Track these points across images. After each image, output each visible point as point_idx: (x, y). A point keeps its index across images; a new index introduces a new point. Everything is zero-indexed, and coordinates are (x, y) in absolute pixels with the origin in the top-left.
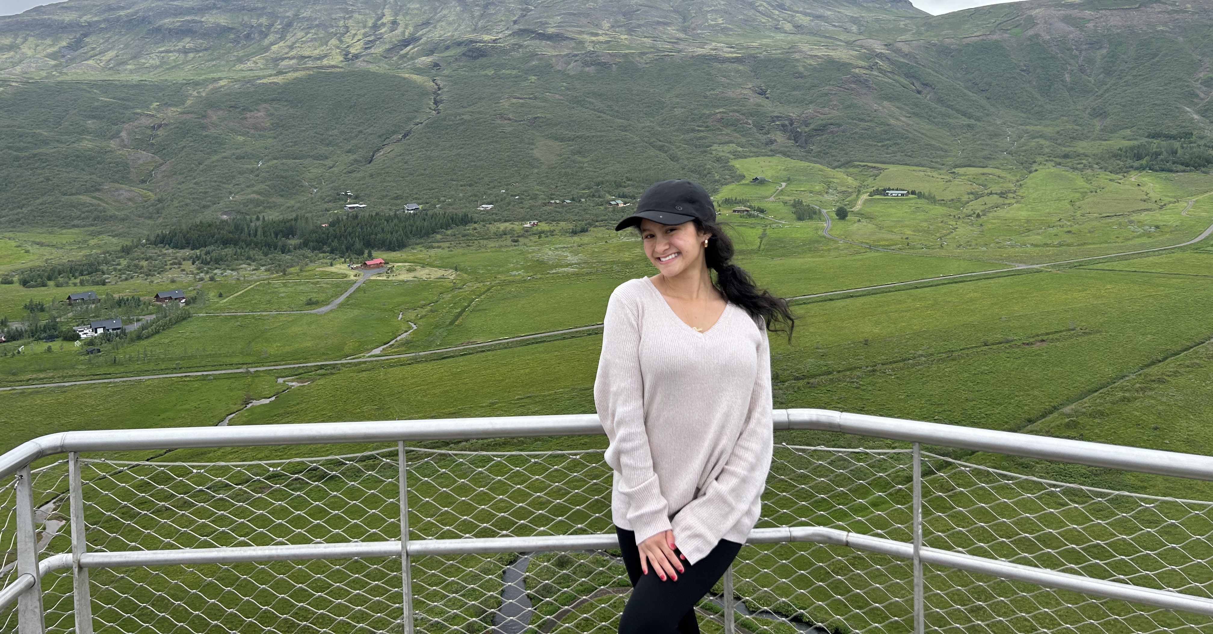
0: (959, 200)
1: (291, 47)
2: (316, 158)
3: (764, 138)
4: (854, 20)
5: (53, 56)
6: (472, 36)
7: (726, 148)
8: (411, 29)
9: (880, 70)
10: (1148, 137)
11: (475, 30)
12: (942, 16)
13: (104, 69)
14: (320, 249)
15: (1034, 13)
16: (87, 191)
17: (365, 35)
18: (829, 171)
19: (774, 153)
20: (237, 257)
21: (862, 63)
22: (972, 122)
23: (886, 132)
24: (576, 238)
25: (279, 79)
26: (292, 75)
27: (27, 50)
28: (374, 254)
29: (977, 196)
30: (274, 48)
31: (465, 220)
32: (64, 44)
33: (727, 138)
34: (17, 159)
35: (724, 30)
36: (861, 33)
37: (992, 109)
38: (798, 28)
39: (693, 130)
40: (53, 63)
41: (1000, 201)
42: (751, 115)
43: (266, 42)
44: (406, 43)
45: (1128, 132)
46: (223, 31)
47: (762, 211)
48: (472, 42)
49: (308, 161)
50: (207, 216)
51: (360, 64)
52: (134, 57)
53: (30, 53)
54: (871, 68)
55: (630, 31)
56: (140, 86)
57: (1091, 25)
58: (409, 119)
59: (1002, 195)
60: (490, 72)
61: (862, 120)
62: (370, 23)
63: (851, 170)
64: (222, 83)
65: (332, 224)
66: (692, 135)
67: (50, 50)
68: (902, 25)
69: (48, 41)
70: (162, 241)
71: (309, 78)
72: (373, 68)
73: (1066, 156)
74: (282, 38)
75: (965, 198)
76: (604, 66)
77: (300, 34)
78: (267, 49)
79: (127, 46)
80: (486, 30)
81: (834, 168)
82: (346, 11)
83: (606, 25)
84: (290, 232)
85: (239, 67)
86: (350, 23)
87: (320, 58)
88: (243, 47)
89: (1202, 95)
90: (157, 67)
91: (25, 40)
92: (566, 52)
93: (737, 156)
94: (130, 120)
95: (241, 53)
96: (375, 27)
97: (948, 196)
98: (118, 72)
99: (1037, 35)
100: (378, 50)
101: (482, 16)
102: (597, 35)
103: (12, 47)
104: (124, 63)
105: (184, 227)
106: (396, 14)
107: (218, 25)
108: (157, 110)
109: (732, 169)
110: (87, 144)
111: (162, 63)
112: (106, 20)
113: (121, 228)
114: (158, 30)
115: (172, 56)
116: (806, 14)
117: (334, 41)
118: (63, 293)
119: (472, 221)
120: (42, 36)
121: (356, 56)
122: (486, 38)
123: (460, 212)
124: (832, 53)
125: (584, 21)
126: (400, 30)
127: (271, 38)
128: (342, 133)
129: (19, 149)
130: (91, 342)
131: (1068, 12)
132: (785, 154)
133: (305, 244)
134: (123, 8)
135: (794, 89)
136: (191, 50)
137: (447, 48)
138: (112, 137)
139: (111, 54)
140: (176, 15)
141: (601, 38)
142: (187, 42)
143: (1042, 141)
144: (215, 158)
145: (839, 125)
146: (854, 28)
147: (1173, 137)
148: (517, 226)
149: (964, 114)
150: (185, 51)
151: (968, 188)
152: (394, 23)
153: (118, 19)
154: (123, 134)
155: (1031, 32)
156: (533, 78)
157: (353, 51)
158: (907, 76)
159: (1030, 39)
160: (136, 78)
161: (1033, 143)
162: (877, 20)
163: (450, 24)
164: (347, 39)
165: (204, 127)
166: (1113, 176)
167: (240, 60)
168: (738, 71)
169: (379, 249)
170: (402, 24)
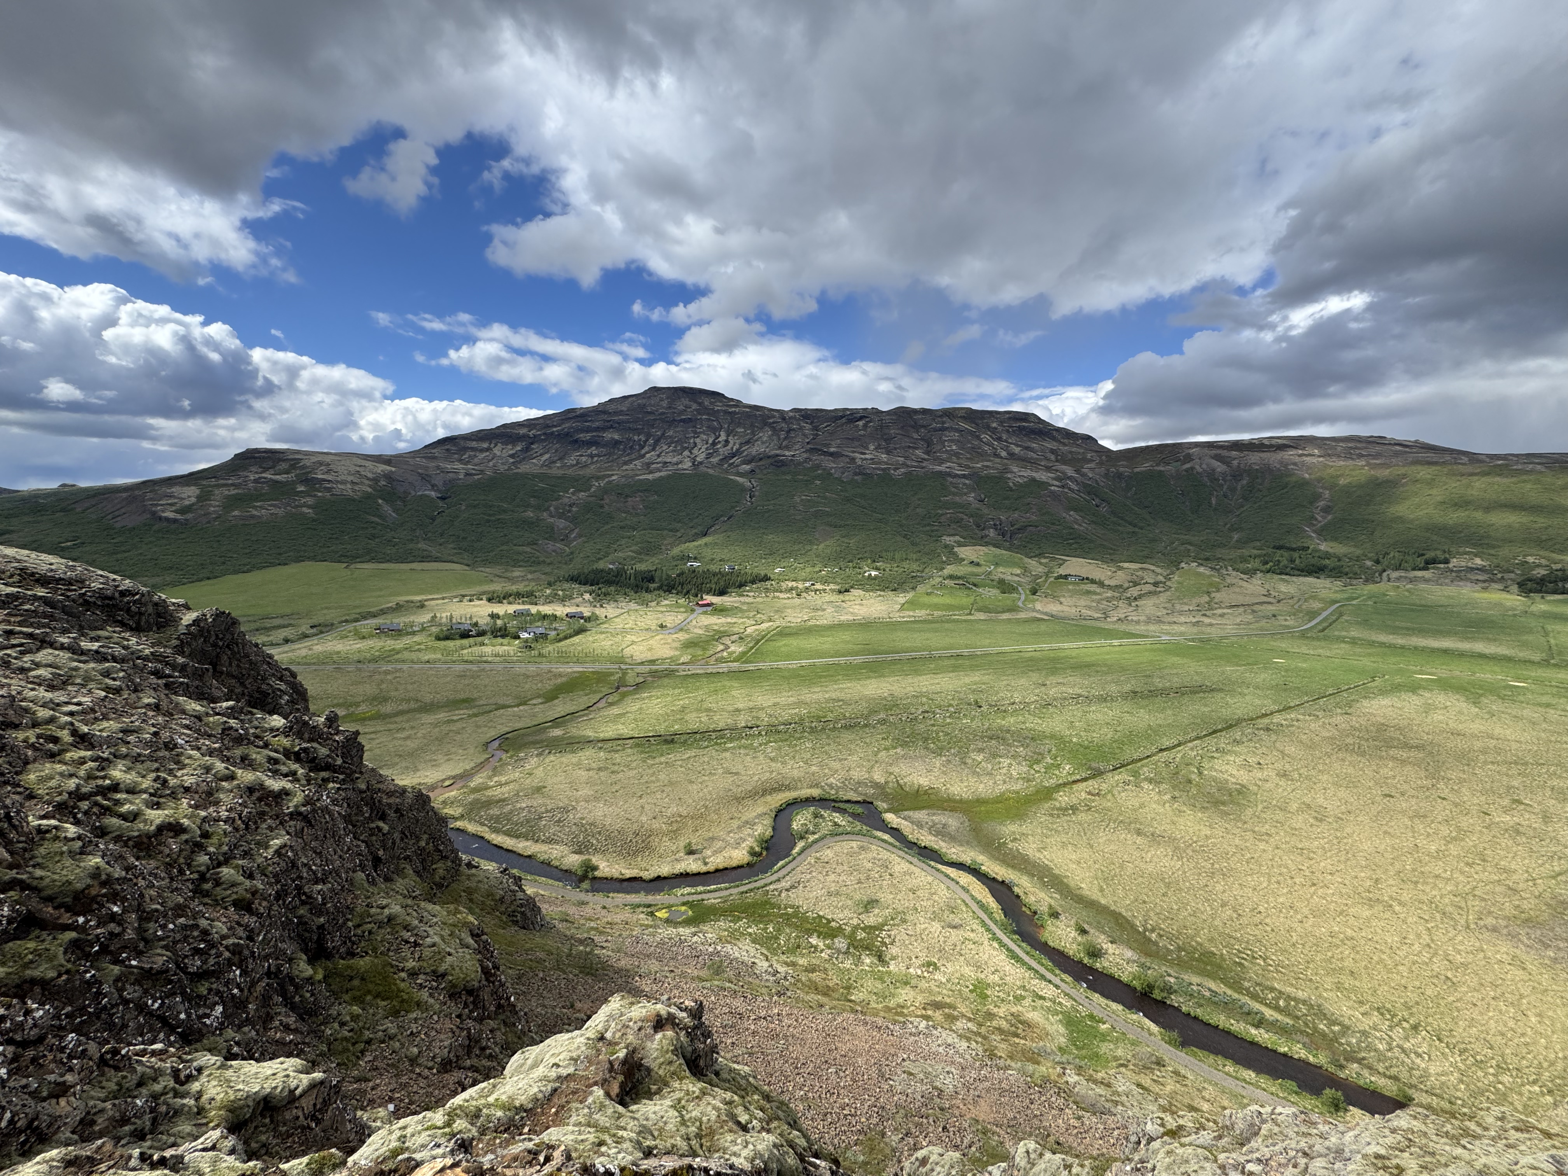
0: (1121, 586)
1: (659, 456)
2: (671, 530)
3: (980, 534)
4: (1052, 451)
5: (512, 456)
6: (778, 452)
7: (952, 538)
8: (737, 446)
9: (1070, 489)
10: (1274, 548)
11: (780, 448)
12: (1120, 451)
13: (543, 465)
14: (670, 592)
15: (1191, 451)
16: (529, 544)
17: (707, 449)
18: (1027, 560)
19: (987, 544)
20: (618, 592)
21: (1057, 483)
22: (1136, 530)
23: (1071, 534)
24: (841, 597)
25: (650, 477)
26: (658, 475)
27: (497, 451)
28: (705, 597)
29: (1136, 584)
30: (648, 456)
31: (766, 578)
32: (519, 448)
33: (953, 532)
34: (488, 521)
35: (957, 455)
36: (1057, 461)
37: (1152, 521)
38: (1012, 455)
39: (929, 525)
40: (511, 460)
41: (1152, 588)
42: (972, 516)
43: (643, 452)
44: (733, 455)
45: (1258, 544)
46: (617, 443)
47: (975, 585)
48: (777, 455)
49: (665, 532)
50: (601, 565)
51: (702, 469)
52: (560, 459)
53: (498, 453)
54: (1063, 487)
55: (888, 453)
56: (563, 477)
57: (1235, 463)
58: (733, 507)
59: (1156, 584)
60: (788, 477)
61: (1053, 524)
62: (710, 441)
63: (1043, 561)
64: (614, 478)
65: (678, 575)
66: (928, 528)
67: (511, 452)
68: (1089, 456)
69: (510, 447)
70: (573, 579)
71: (669, 476)
72: (711, 471)
73: (1207, 559)
74: (654, 449)
75: (1126, 585)
76: (867, 476)
77: (665, 447)
78: (643, 456)
79: (556, 451)
80: (787, 448)
81: (1031, 557)
82: (695, 433)
83: (872, 447)
84: (651, 580)
85: (625, 467)
86: (698, 440)
87: (677, 464)
88: (628, 455)
89: (1320, 518)
90: (574, 466)
91: (496, 445)
92: (842, 465)
93: (960, 545)
94: (557, 499)
95: (627, 458)
96: (714, 444)
97: (1113, 583)
98: (550, 468)
99: (1192, 468)
100: (715, 460)
101: (785, 439)
102: (865, 454)
103: (488, 449)
104: (554, 462)
105: (586, 571)
106: (728, 436)
107: (613, 439)
108: (573, 494)
109: (955, 554)
110: (530, 514)
111: (578, 463)
112: (545, 434)
113: (548, 569)
114: (576, 441)
115: (584, 459)
116: (1018, 446)
117: (686, 453)
118: (511, 609)
119: (769, 579)
120: (506, 443)
121: (701, 463)
122: (787, 453)
123: (763, 573)
124: (1034, 474)
125: (857, 443)
126: (730, 445)
127: (646, 449)
128: (688, 515)
129: (490, 515)
130: (526, 641)
131: (1219, 452)
132: (995, 546)
133: (659, 588)
134: (555, 426)
135: (1005, 499)
136: (596, 455)
137: (761, 459)
138: (545, 510)
139: (547, 456)
140: (587, 432)
141: (867, 456)
142: (594, 450)
143: (1189, 547)
144: (607, 527)
145: (1036, 527)
146: (1053, 457)
147: (1294, 550)
148: (800, 585)
149: (1130, 524)
150: (592, 456)
151: (1129, 578)
152: (727, 442)
153: (552, 433)
154: (552, 509)
155: (1188, 466)
156: (818, 482)
157: (698, 459)
158: (1089, 493)
159: (1187, 470)
160: (561, 472)
161: (1182, 548)
162: (1071, 452)
163: (763, 443)
164: (695, 451)
165: (602, 507)
166: (1242, 576)
167: (626, 463)
168: (965, 484)
169: (708, 594)
170: (732, 442)
